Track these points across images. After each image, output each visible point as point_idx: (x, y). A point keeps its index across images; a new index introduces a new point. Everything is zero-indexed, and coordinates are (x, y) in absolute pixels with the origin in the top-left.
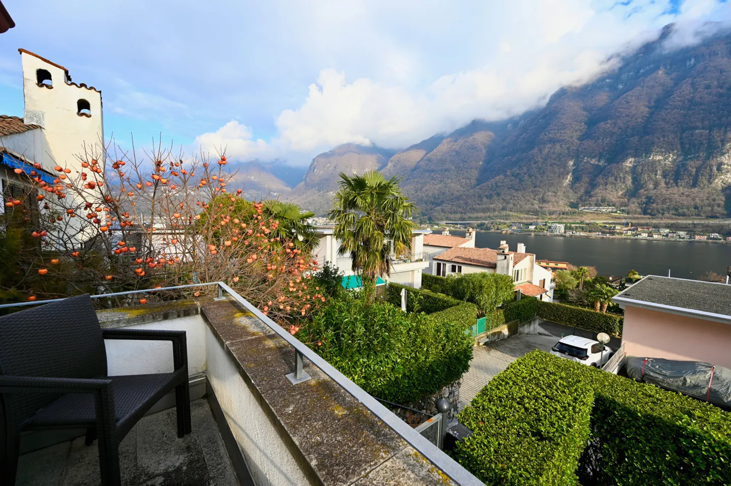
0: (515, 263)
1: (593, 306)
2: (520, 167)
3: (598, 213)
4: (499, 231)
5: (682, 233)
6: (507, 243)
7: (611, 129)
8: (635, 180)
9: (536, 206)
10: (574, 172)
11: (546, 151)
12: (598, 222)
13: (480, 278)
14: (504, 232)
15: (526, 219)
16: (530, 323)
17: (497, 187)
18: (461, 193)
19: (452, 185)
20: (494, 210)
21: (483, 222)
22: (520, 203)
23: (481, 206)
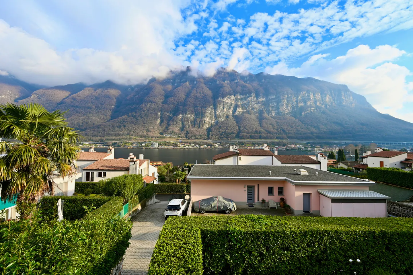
0: (140, 166)
1: (175, 182)
2: (136, 112)
3: (171, 137)
4: (126, 147)
5: (197, 145)
6: (133, 154)
7: (173, 101)
8: (183, 124)
9: (145, 133)
10: (161, 118)
11: (148, 106)
12: (171, 141)
13: (124, 179)
14: (128, 148)
15: (140, 140)
16: (151, 198)
17: (124, 122)
18: (100, 123)
19: (94, 118)
20: (122, 135)
21: (116, 142)
22: (137, 131)
23: (114, 133)
